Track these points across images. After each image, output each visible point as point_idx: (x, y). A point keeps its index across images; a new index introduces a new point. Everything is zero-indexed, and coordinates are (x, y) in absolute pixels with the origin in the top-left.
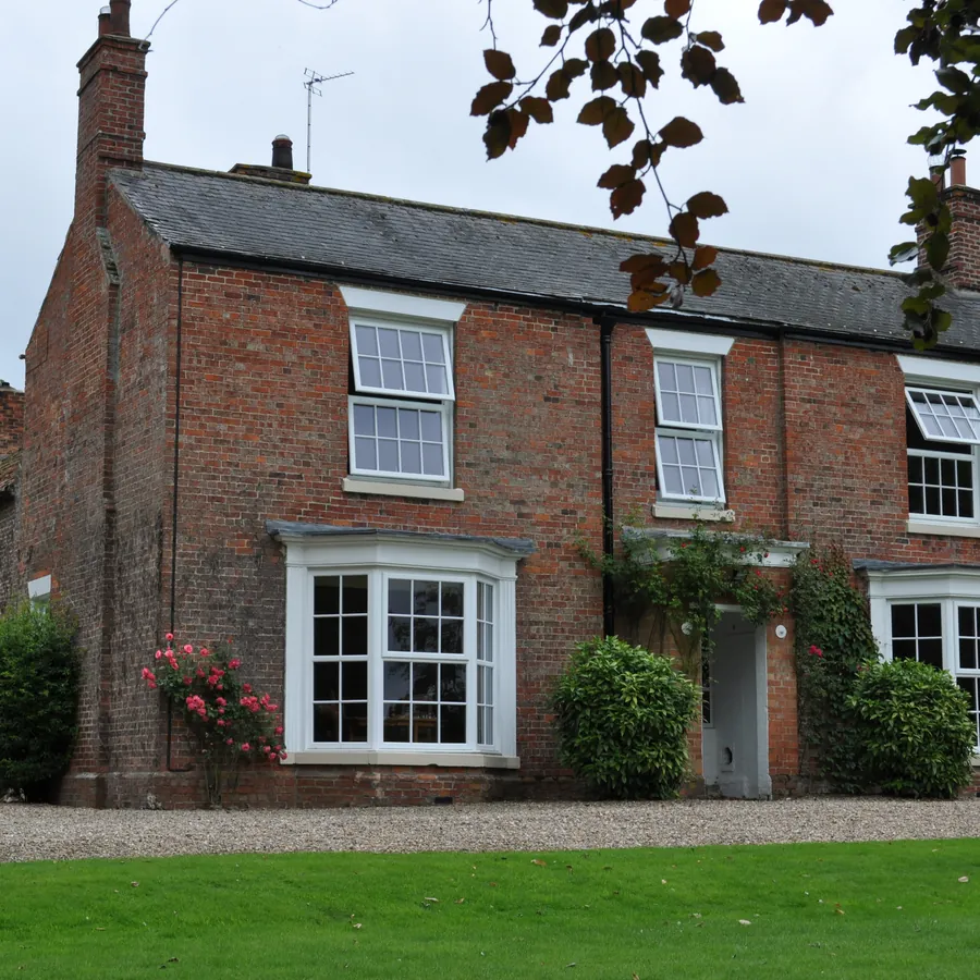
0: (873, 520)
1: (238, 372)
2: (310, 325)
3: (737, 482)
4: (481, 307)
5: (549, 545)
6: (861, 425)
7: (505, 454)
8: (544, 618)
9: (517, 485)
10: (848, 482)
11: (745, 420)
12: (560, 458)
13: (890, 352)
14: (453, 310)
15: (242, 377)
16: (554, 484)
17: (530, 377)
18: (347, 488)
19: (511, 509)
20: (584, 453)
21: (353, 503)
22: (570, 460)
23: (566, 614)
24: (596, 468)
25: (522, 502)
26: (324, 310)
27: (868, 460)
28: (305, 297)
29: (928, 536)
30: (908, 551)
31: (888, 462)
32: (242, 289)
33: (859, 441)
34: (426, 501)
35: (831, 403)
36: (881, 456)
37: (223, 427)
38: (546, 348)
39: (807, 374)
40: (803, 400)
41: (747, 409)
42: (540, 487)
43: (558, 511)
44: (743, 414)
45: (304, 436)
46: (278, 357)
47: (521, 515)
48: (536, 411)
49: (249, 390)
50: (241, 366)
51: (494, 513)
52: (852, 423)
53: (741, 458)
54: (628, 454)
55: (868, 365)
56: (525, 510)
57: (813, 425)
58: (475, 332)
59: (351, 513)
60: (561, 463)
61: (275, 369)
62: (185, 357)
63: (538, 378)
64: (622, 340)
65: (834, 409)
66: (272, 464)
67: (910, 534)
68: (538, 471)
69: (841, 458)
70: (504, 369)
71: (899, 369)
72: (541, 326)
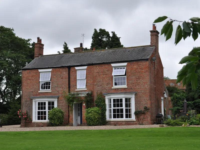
0: (107, 88)
1: (28, 81)
2: (35, 75)
3: (88, 85)
4: (54, 69)
5: (62, 96)
6: (105, 75)
7: (57, 86)
8: (61, 105)
9: (58, 89)
10: (103, 83)
11: (89, 77)
12: (63, 85)
13: (110, 64)
14: (50, 70)
15: (29, 82)
16: (62, 89)
17: (59, 76)
18: (39, 92)
19: (57, 92)
20: (66, 84)
21: (40, 94)
22: (64, 85)
23: (64, 104)
24: (67, 86)
25: (59, 91)
26: (37, 73)
27: (106, 79)
28: (35, 72)
29: (116, 89)
30: (112, 91)
31: (109, 79)
32: (29, 72)
33: (105, 77)
34: (47, 92)
35: (100, 72)
36: (108, 78)
37: (27, 87)
38: (61, 72)
39: (96, 69)
40: (96, 73)
41: (89, 75)
42: (61, 89)
43: (63, 92)
44: (89, 76)
45: (35, 87)
46: (32, 79)
47: (58, 93)
48: (60, 80)
49: (29, 83)
50: (29, 80)
51: (55, 93)
52: (103, 75)
53: (88, 82)
54: (73, 83)
55: (106, 66)
56: (59, 92)
57: (98, 76)
58: (53, 72)
59: (39, 95)
60: (63, 86)
61: (32, 80)
62: (23, 80)
63: (60, 76)
64: (72, 69)
65: (101, 73)
66: (32, 90)
67: (113, 89)
68: (60, 87)
69: (102, 80)
70: (56, 76)
71: (111, 66)
72: (61, 70)
